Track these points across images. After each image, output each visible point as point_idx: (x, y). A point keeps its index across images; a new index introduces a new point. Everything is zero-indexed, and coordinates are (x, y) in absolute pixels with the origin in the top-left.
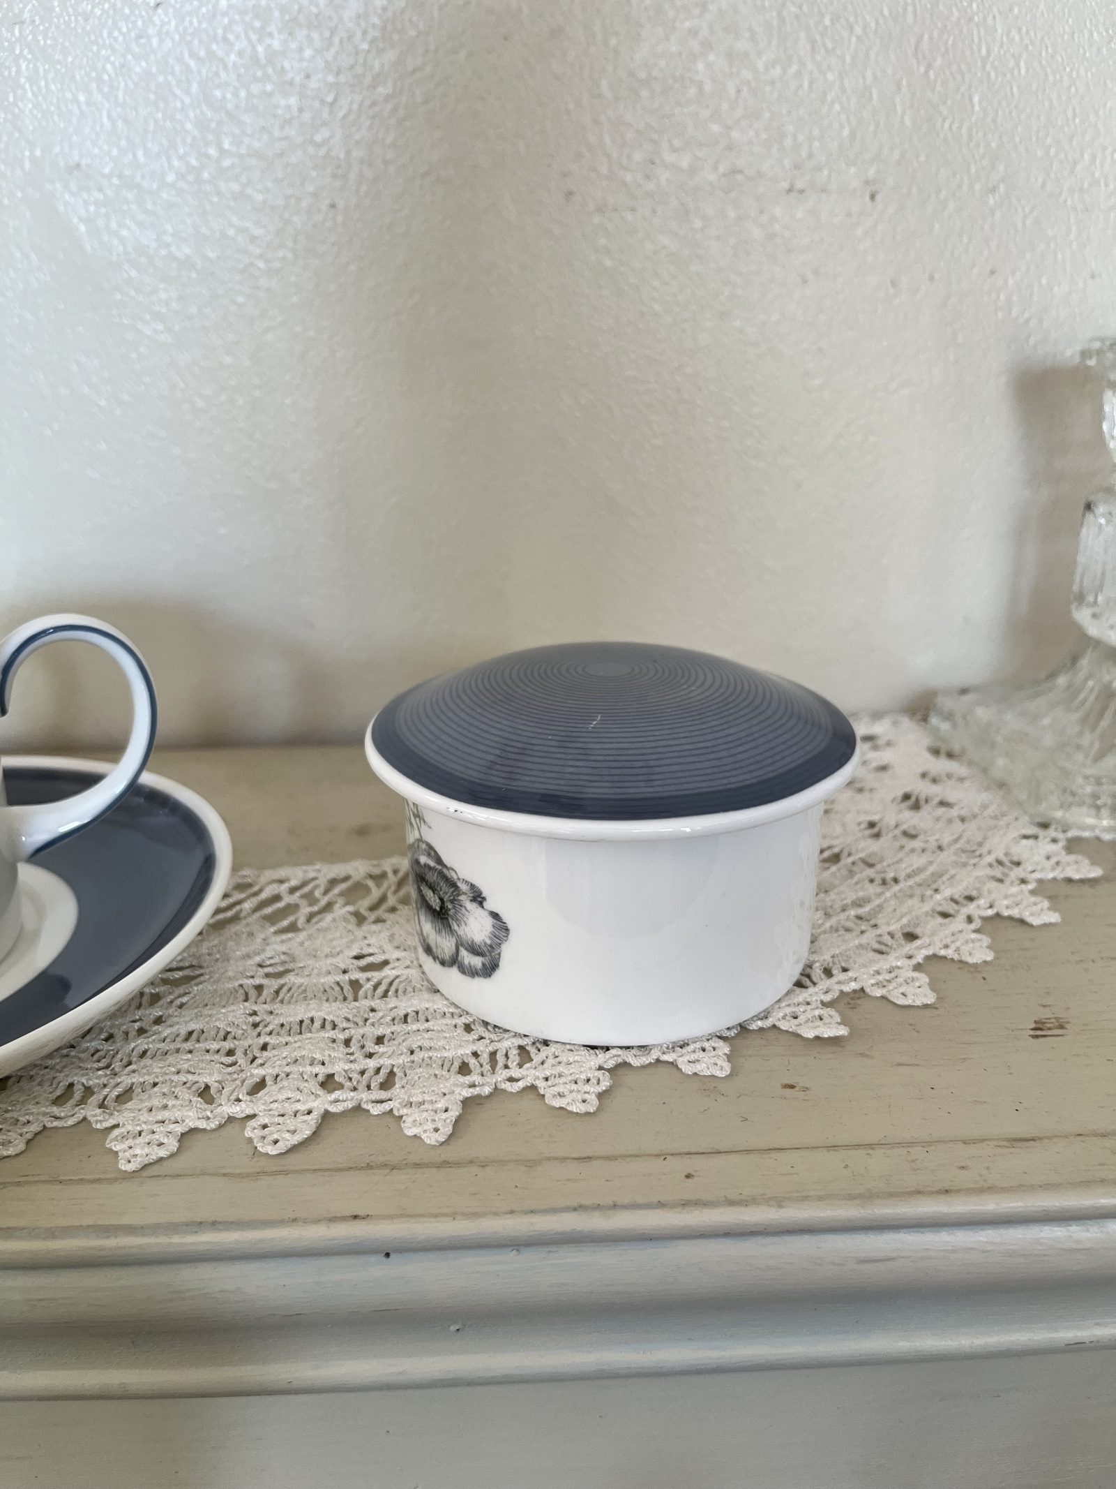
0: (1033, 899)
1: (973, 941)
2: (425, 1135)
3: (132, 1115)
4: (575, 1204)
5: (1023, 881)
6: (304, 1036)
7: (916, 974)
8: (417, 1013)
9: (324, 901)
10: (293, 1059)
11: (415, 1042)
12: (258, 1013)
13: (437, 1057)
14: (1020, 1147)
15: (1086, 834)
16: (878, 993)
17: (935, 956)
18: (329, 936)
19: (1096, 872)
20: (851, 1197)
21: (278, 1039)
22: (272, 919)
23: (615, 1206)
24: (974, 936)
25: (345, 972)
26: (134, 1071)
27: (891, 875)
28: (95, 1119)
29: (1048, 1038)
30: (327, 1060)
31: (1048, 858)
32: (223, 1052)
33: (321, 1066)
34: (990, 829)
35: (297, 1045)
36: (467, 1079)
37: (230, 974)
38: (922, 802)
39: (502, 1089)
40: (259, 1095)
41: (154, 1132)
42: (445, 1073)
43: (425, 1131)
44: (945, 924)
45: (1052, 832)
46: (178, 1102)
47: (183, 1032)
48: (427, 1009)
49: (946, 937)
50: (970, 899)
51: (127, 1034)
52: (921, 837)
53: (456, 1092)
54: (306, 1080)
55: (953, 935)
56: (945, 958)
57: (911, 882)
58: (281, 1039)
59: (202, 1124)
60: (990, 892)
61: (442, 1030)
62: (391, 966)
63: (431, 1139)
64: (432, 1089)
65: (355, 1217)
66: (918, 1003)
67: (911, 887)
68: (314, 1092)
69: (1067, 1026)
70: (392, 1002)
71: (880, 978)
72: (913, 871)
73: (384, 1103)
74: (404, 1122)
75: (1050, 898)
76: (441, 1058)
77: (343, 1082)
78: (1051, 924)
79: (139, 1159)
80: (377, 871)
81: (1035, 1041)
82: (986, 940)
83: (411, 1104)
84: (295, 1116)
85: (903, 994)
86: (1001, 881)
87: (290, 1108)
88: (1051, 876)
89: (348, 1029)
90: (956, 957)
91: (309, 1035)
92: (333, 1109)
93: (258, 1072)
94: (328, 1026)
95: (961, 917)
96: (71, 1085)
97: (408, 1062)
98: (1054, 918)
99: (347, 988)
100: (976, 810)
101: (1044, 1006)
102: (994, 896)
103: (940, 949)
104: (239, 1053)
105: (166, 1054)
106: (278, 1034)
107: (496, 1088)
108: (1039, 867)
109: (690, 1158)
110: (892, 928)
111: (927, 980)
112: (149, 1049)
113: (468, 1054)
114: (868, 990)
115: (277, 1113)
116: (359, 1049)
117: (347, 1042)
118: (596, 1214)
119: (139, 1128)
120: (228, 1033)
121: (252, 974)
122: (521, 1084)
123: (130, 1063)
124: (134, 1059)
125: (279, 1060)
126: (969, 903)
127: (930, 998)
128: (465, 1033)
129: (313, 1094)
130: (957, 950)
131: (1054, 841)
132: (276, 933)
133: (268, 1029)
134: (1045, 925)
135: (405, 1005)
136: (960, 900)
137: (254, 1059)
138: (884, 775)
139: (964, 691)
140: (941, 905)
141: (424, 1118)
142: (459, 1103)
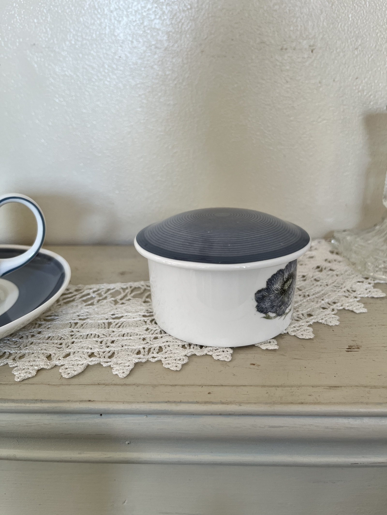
0: (358, 304)
1: (333, 318)
2: (120, 374)
3: (23, 363)
4: (167, 400)
5: (356, 297)
6: (87, 339)
7: (308, 328)
8: (128, 333)
9: (104, 296)
10: (81, 347)
11: (124, 343)
12: (74, 332)
13: (130, 348)
14: (333, 389)
15: (382, 282)
16: (293, 334)
17: (317, 322)
18: (104, 308)
19: (383, 295)
20: (266, 403)
21: (78, 340)
22: (85, 301)
23: (181, 402)
24: (333, 316)
25: (107, 319)
26: (27, 349)
27: (307, 294)
28: (10, 363)
29: (352, 352)
30: (92, 347)
31: (366, 290)
32: (59, 344)
33: (90, 350)
34: (347, 279)
35: (84, 342)
36: (139, 356)
37: (68, 318)
38: (323, 269)
39: (150, 361)
40: (67, 358)
41: (29, 369)
42: (132, 354)
43: (119, 373)
44: (323, 312)
45: (369, 281)
46: (39, 359)
47: (47, 337)
48: (132, 332)
49: (323, 316)
50: (335, 303)
51: (27, 336)
52: (321, 281)
53: (133, 360)
54: (84, 354)
55: (326, 315)
56: (321, 323)
57: (314, 296)
58: (79, 340)
59: (46, 367)
60: (342, 301)
61: (135, 340)
62: (124, 318)
63: (121, 376)
64: (126, 359)
65: (89, 401)
66: (307, 338)
67: (314, 298)
68: (86, 358)
69: (360, 348)
70: (120, 329)
71: (295, 329)
72: (316, 293)
73: (108, 363)
74: (113, 369)
75: (364, 303)
76: (132, 349)
77: (97, 355)
78: (363, 313)
79: (22, 377)
80: (125, 287)
81: (348, 353)
82: (337, 317)
83: (117, 363)
84: (78, 366)
85: (302, 335)
86: (347, 297)
87: (76, 363)
88: (366, 296)
89: (102, 338)
90: (325, 323)
91: (89, 339)
92: (91, 364)
93: (68, 351)
94: (97, 336)
95: (330, 309)
96: (5, 353)
97: (120, 350)
98: (365, 310)
99: (106, 324)
100: (343, 272)
101: (354, 341)
102: (343, 302)
103: (320, 320)
104: (64, 345)
105: (39, 343)
106: (79, 339)
107: (148, 360)
108: (362, 293)
109: (211, 387)
110: (303, 312)
111: (312, 330)
112: (34, 341)
113: (141, 348)
114: (289, 333)
115: (71, 365)
116: (105, 344)
117: (101, 342)
118: (173, 404)
119: (24, 367)
120: (62, 337)
121: (75, 319)
122: (156, 359)
123: (27, 346)
124: (28, 345)
125: (76, 347)
126: (334, 305)
127: (312, 336)
128: (142, 341)
129: (85, 358)
130: (326, 321)
131: (370, 283)
132: (86, 305)
133: (76, 337)
134: (361, 313)
135: (124, 331)
136: (331, 303)
137: (69, 346)
138: (311, 260)
139: (344, 231)
140: (323, 305)
141: (120, 369)
142: (133, 364)
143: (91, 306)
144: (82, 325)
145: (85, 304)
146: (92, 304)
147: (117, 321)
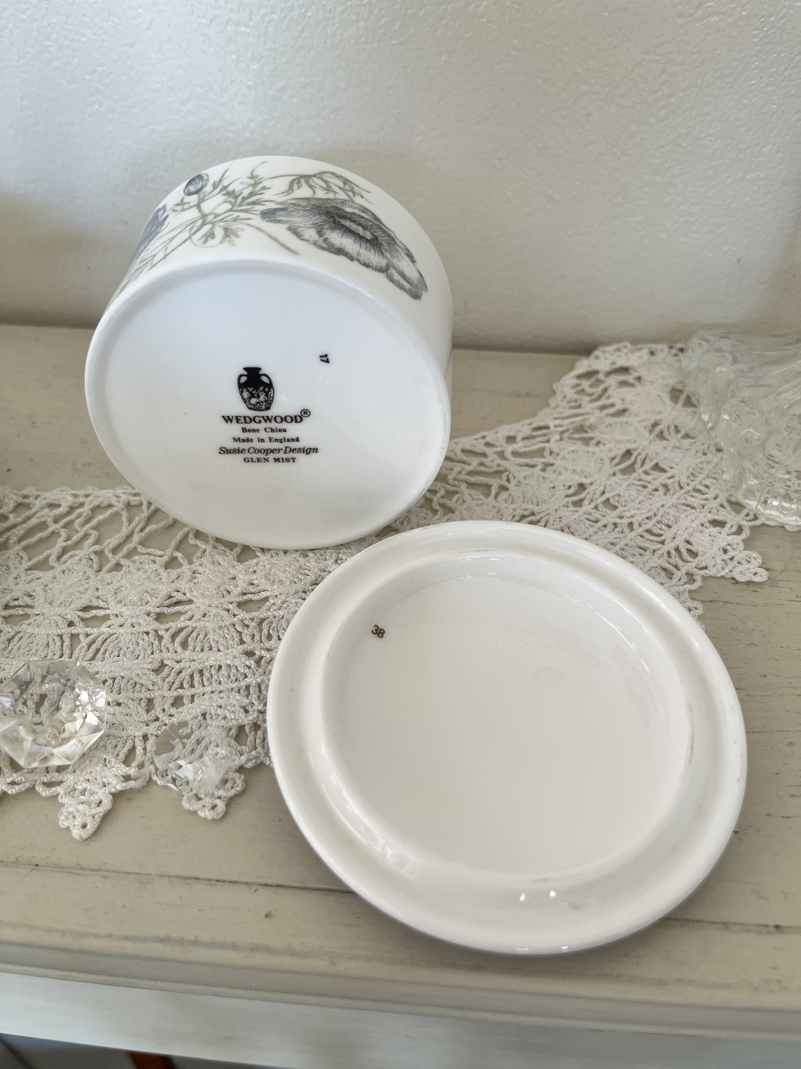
2: (74, 829)
5: (691, 578)
9: (80, 533)
22: (31, 551)
31: (725, 552)
36: (127, 770)
38: (638, 463)
42: (113, 759)
43: (75, 826)
52: (620, 509)
62: (109, 622)
74: (62, 811)
88: (720, 573)
108: (712, 563)
109: (277, 892)
113: (139, 738)
128: (144, 712)
131: (739, 530)
132: (30, 568)
138: (620, 422)
141: (78, 811)
142: (111, 796)
143: (38, 573)
144: (10, 640)
145: (26, 564)
146: (43, 565)
147: (94, 631)
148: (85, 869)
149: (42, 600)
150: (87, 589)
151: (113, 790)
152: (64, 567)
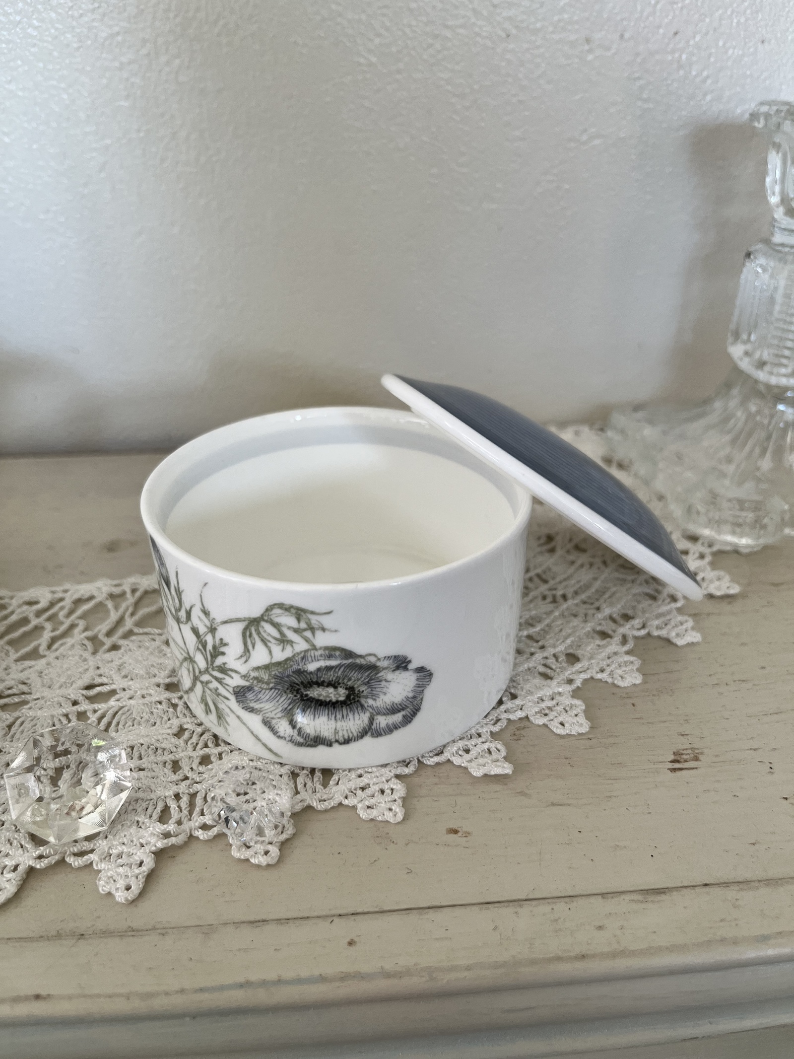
0: (680, 618)
1: (626, 664)
2: (117, 892)
7: (574, 701)
8: (133, 748)
9: (67, 623)
13: (142, 800)
14: (651, 901)
15: (727, 548)
16: (540, 721)
17: (592, 680)
18: (66, 665)
20: (497, 965)
22: (17, 644)
25: (75, 702)
27: (561, 592)
29: (684, 772)
36: (164, 827)
39: (195, 837)
42: (147, 819)
43: (118, 889)
44: (603, 646)
45: (700, 547)
48: (142, 742)
49: (603, 659)
50: (627, 617)
53: (152, 843)
54: (18, 831)
55: (609, 658)
56: (600, 680)
57: (577, 600)
60: (644, 611)
61: (152, 769)
62: (117, 696)
64: (132, 839)
65: (37, 997)
66: (574, 732)
67: (577, 605)
68: (23, 844)
69: (701, 757)
73: (86, 856)
74: (100, 877)
75: (694, 617)
76: (146, 801)
78: (693, 644)
80: (117, 591)
81: (673, 773)
82: (636, 662)
83: (110, 857)
84: (2, 873)
85: (562, 724)
86: (654, 598)
90: (610, 680)
92: (38, 866)
95: (617, 639)
98: (696, 637)
101: (683, 735)
102: (646, 615)
103: (597, 673)
107: (189, 837)
109: (354, 920)
110: (556, 650)
111: (584, 709)
113: (171, 796)
114: (532, 718)
118: (261, 991)
122: (212, 832)
126: (626, 623)
127: (585, 727)
128: (171, 772)
129: (22, 847)
130: (611, 674)
132: (17, 661)
134: (688, 645)
136: (618, 619)
140: (600, 624)
141: (118, 874)
142: (153, 855)
143: (29, 663)
145: (14, 656)
146: (34, 655)
147: (102, 707)
148: (138, 931)
149: (39, 684)
150: (87, 670)
151: (154, 848)
152: (57, 653)
